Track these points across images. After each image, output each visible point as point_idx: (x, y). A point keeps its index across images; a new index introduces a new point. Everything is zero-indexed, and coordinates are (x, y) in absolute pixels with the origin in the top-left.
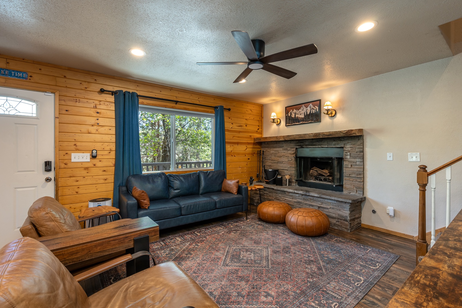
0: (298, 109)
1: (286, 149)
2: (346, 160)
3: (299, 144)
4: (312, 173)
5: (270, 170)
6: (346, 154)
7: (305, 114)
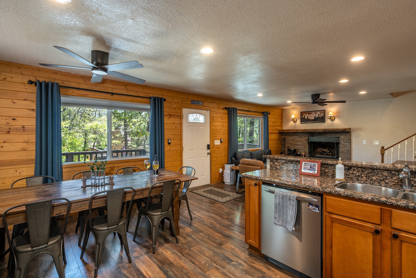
0: (310, 114)
1: (301, 137)
2: (341, 144)
3: (311, 134)
4: (318, 151)
5: (292, 149)
6: (341, 140)
7: (314, 117)
